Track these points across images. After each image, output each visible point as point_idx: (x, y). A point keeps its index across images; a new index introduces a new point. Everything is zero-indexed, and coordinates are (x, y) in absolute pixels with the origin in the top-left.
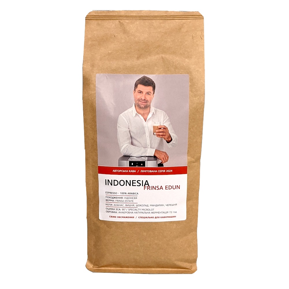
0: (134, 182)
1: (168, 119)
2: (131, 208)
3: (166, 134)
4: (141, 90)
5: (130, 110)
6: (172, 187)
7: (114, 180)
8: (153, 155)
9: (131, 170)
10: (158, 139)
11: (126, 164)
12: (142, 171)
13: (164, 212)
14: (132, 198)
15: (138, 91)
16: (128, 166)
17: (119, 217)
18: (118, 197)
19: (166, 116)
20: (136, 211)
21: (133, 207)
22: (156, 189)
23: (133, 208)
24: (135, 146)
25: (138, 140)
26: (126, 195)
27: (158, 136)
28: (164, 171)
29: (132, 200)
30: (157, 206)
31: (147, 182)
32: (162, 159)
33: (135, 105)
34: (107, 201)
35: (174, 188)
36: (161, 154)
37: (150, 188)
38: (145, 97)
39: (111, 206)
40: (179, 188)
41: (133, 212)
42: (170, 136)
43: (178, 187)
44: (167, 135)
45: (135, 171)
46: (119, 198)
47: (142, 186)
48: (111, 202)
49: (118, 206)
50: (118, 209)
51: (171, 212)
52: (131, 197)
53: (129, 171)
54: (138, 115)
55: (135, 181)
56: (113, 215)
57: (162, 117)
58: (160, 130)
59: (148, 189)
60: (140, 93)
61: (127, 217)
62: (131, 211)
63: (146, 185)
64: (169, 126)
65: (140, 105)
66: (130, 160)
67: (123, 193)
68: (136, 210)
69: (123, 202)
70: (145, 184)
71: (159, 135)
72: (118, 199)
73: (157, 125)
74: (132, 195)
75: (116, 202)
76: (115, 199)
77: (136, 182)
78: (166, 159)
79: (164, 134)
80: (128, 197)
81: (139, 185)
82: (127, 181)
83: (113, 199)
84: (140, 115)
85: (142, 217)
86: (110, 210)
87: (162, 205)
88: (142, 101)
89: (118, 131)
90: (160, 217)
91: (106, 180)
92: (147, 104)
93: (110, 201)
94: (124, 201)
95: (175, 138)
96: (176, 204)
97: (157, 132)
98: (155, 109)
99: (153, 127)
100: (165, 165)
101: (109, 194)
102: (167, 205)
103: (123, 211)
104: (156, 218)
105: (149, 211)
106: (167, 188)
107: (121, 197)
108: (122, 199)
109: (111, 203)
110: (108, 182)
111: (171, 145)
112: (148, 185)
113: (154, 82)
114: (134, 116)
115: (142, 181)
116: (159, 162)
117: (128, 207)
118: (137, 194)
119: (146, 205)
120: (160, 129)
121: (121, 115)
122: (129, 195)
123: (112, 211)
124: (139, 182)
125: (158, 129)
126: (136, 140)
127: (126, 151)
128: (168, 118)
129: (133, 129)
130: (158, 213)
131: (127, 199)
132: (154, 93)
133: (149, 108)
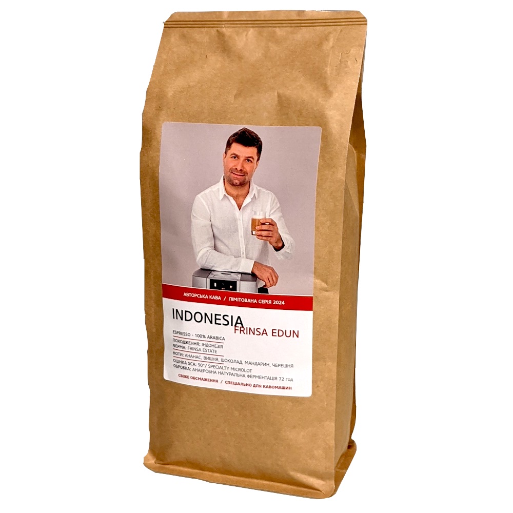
0: (218, 317)
1: (278, 208)
2: (213, 364)
3: (273, 234)
4: (237, 154)
5: (214, 188)
6: (284, 333)
7: (186, 312)
8: (250, 272)
9: (214, 296)
10: (259, 243)
11: (205, 284)
12: (232, 299)
13: (268, 378)
14: (215, 346)
15: (232, 155)
16: (209, 289)
17: (194, 378)
18: (192, 341)
19: (275, 201)
20: (221, 370)
21: (217, 362)
22: (255, 334)
23: (216, 365)
24: (220, 252)
25: (226, 242)
26: (204, 339)
27: (260, 237)
28: (270, 302)
29: (215, 349)
30: (256, 364)
31: (239, 320)
32: (265, 280)
33: (224, 180)
34: (175, 348)
35: (288, 334)
36: (263, 270)
37: (245, 331)
38: (243, 166)
39: (181, 357)
40: (298, 337)
41: (217, 371)
42: (280, 239)
43: (295, 334)
44: (276, 235)
45: (220, 298)
46: (194, 344)
47: (232, 325)
48: (181, 349)
49: (191, 358)
50: (192, 364)
51: (282, 379)
52: (213, 344)
53: (210, 297)
54: (227, 197)
55: (220, 315)
56: (185, 372)
57: (269, 203)
58: (264, 227)
59: (242, 332)
60: (235, 158)
61: (206, 380)
62: (212, 369)
63: (238, 325)
64: (279, 220)
65: (232, 179)
66: (211, 276)
67: (200, 336)
68: (220, 368)
69: (200, 352)
70: (237, 323)
71: (262, 236)
72: (192, 346)
73: (260, 216)
74: (214, 340)
75: (189, 350)
76: (186, 346)
77: (221, 317)
78: (273, 280)
79: (269, 234)
80: (209, 343)
81: (226, 323)
82: (206, 314)
83: (183, 345)
84: (231, 198)
85: (231, 383)
86: (180, 364)
87: (266, 364)
88: (236, 173)
89: (193, 224)
90: (262, 386)
91: (173, 309)
92: (245, 179)
93: (179, 348)
94: (202, 350)
95: (289, 242)
96: (292, 366)
97: (258, 231)
98: (259, 188)
99: (252, 221)
100: (272, 291)
101: (178, 335)
102: (275, 365)
103: (200, 368)
104: (254, 386)
105: (243, 373)
106: (274, 334)
107: (197, 341)
108: (197, 346)
109: (181, 352)
110: (177, 314)
111: (283, 254)
112: (240, 325)
113: (261, 140)
114: (220, 200)
115: (232, 316)
116: (261, 284)
117: (208, 361)
118: (224, 339)
119: (238, 362)
120: (264, 224)
121: (199, 196)
122: (209, 340)
123: (183, 365)
124: (225, 317)
125: (260, 224)
126: (222, 242)
127: (205, 261)
128: (279, 205)
129: (217, 223)
130: (259, 377)
131: (207, 348)
132: (258, 159)
133: (248, 186)
